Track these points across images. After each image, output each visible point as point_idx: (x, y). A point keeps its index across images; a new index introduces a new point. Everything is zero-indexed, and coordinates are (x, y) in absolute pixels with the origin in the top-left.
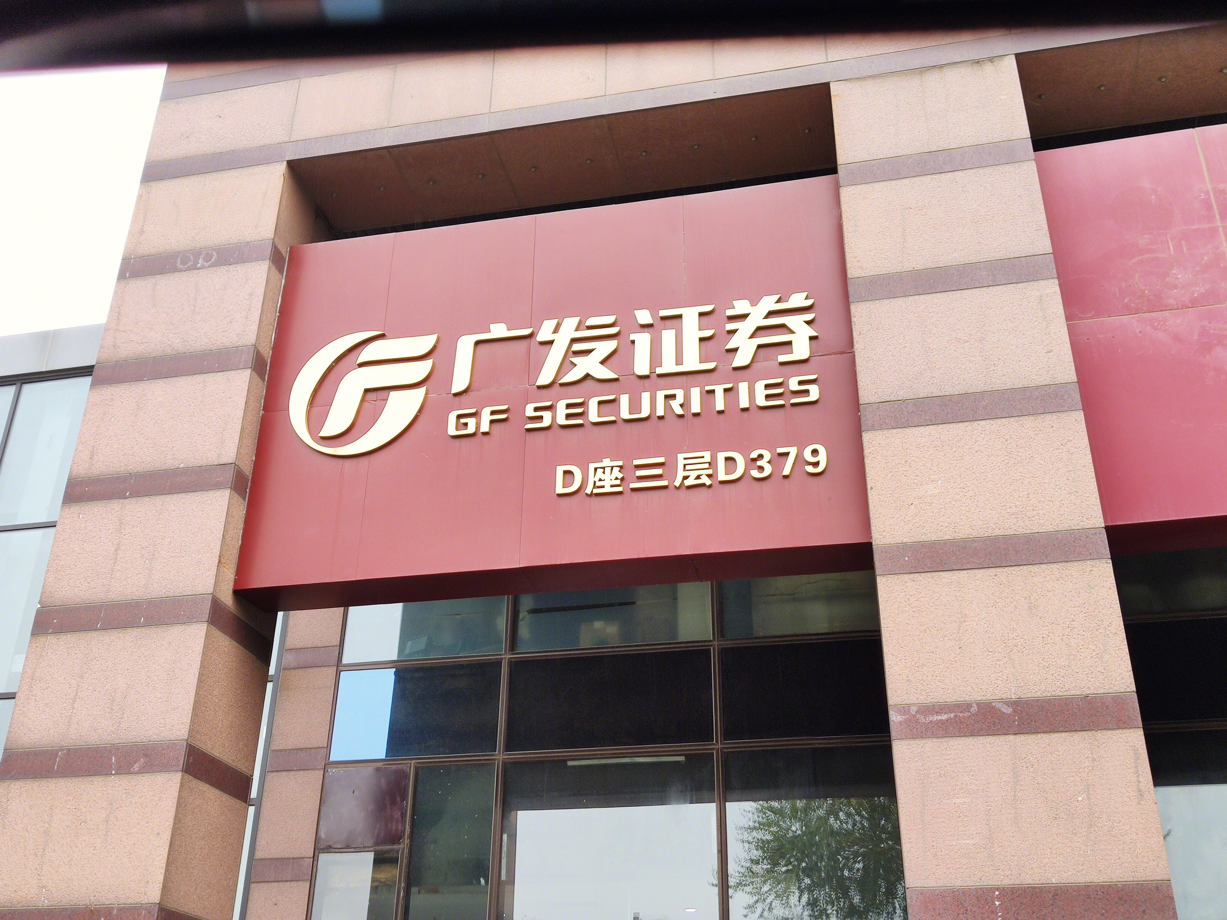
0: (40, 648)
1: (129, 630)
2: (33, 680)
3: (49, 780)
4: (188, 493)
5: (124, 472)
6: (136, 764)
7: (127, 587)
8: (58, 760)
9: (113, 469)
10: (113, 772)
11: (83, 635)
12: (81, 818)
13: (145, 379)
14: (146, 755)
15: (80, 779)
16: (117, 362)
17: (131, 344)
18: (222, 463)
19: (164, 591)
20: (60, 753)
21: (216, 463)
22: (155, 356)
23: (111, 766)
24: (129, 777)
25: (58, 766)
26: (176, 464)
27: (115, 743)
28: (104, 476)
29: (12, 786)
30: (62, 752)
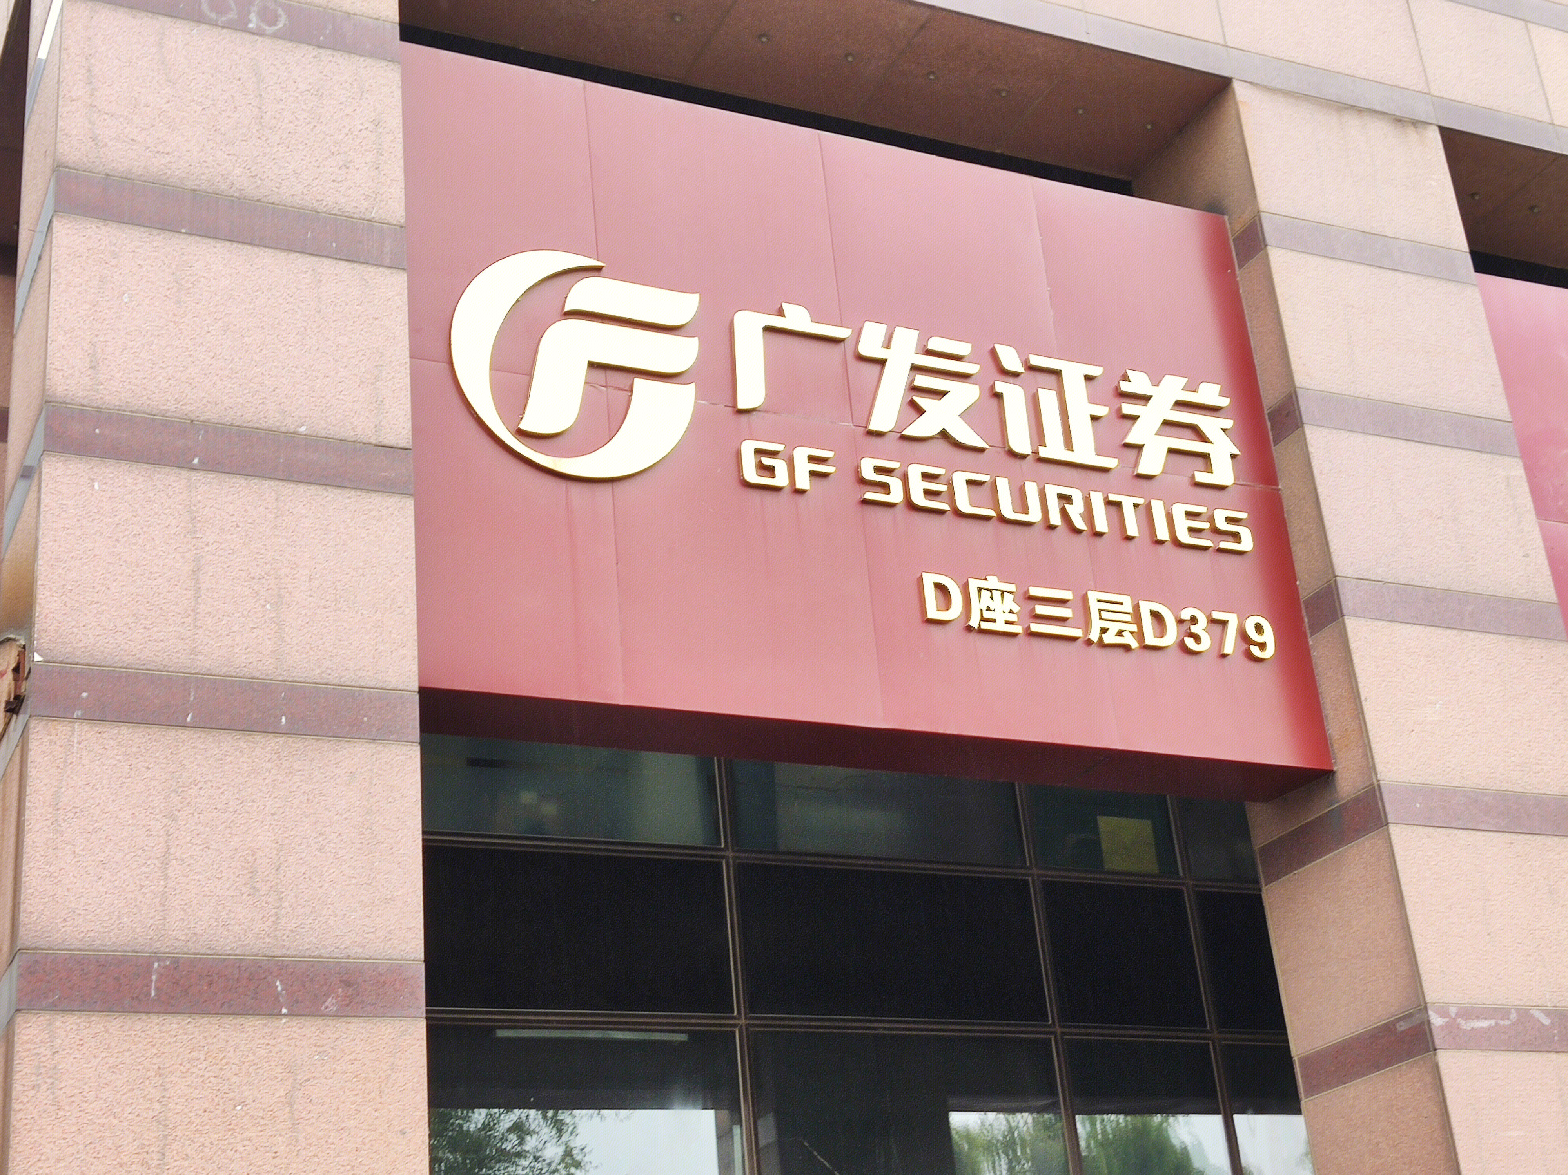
0: (61, 746)
1: (258, 737)
2: (58, 810)
3: (144, 1016)
4: (328, 488)
5: (175, 415)
6: (330, 999)
7: (236, 651)
8: (154, 978)
9: (148, 402)
10: (284, 1011)
11: (156, 732)
12: (231, 1095)
13: (183, 231)
14: (347, 984)
15: (214, 1020)
16: (108, 175)
17: (134, 147)
18: (386, 442)
19: (318, 671)
20: (156, 965)
21: (374, 442)
22: (194, 187)
23: (277, 999)
24: (319, 1022)
25: (157, 989)
26: (289, 424)
27: (274, 954)
28: (132, 411)
29: (58, 1024)
30: (162, 964)
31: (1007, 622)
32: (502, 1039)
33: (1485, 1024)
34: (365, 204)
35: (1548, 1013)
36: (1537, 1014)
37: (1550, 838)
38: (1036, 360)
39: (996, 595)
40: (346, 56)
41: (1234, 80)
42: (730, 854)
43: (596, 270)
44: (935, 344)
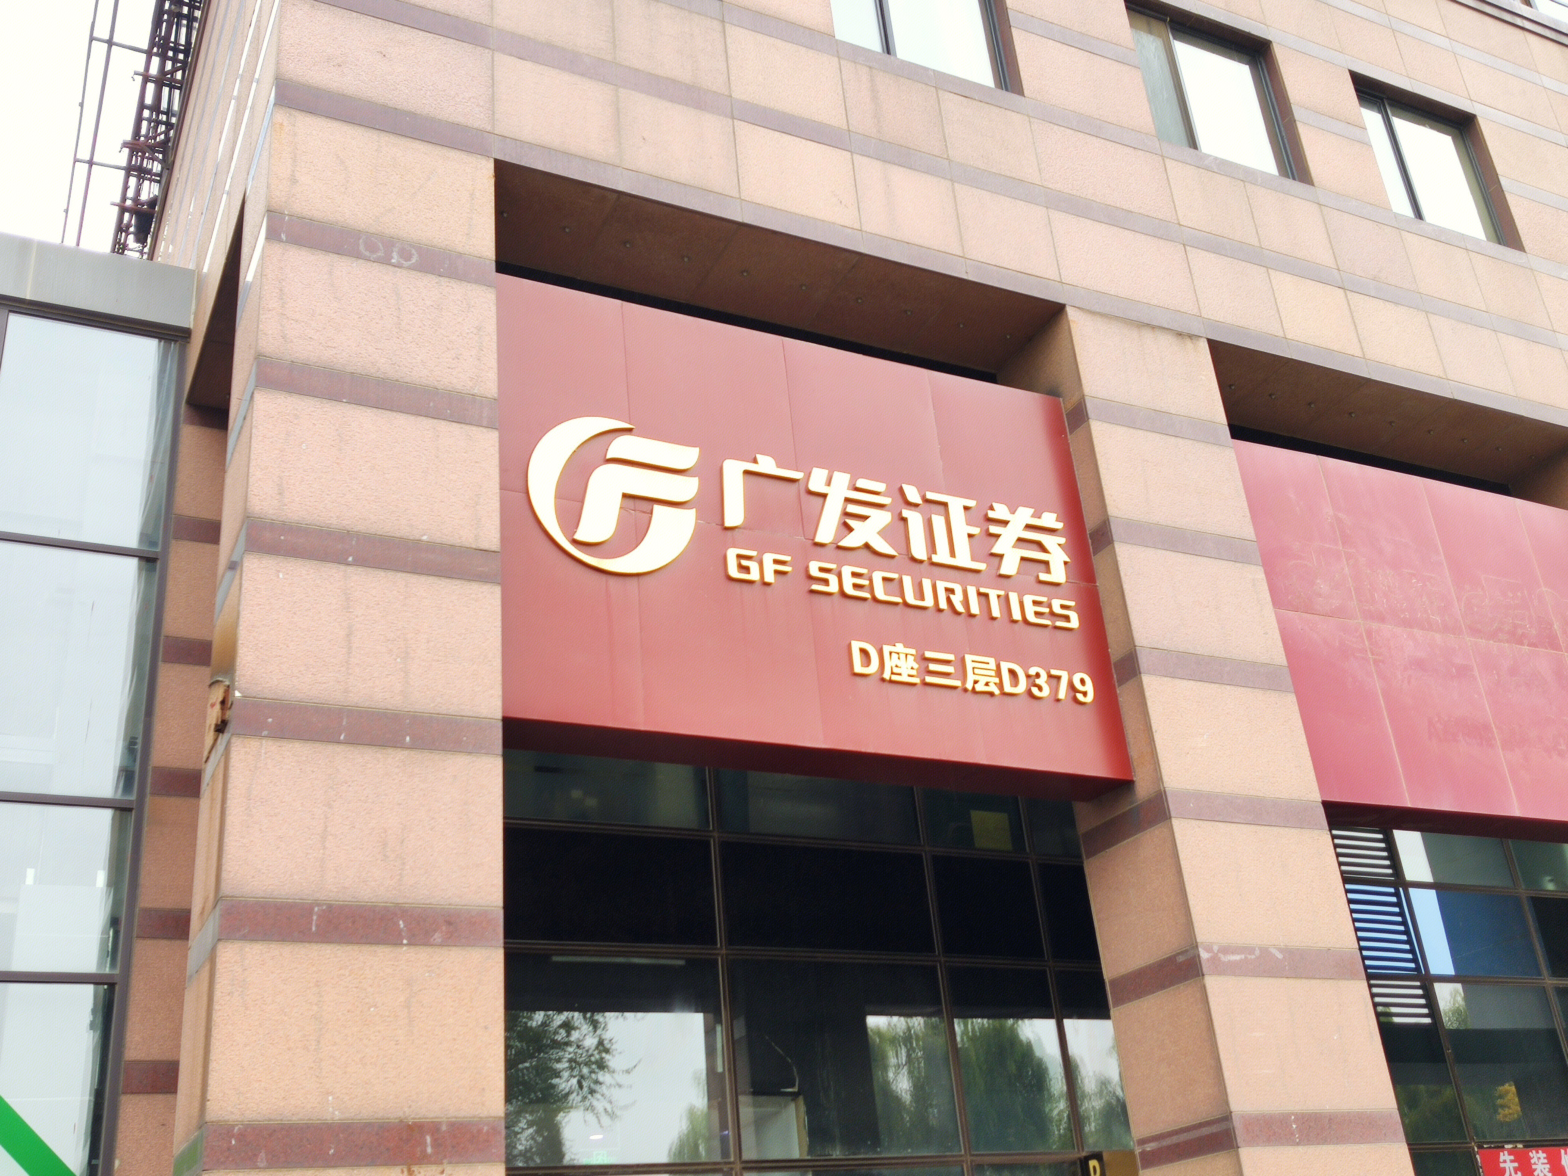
0: (253, 756)
1: (390, 751)
2: (250, 800)
3: (307, 945)
4: (441, 578)
5: (337, 527)
6: (436, 934)
7: (376, 690)
8: (315, 918)
9: (318, 518)
10: (405, 942)
11: (319, 747)
12: (367, 1000)
13: (344, 401)
14: (449, 923)
15: (356, 947)
16: (292, 362)
17: (311, 343)
18: (482, 547)
19: (432, 705)
20: (316, 909)
21: (474, 547)
22: (353, 371)
23: (400, 934)
24: (429, 950)
25: (317, 926)
26: (415, 534)
27: (398, 902)
28: (306, 524)
29: (247, 949)
30: (320, 908)
31: (909, 676)
32: (557, 963)
33: (1237, 957)
34: (471, 384)
35: (1281, 950)
36: (1274, 951)
37: (1283, 828)
38: (930, 496)
39: (903, 656)
40: (458, 282)
41: (1067, 306)
42: (716, 834)
43: (629, 431)
44: (862, 483)
